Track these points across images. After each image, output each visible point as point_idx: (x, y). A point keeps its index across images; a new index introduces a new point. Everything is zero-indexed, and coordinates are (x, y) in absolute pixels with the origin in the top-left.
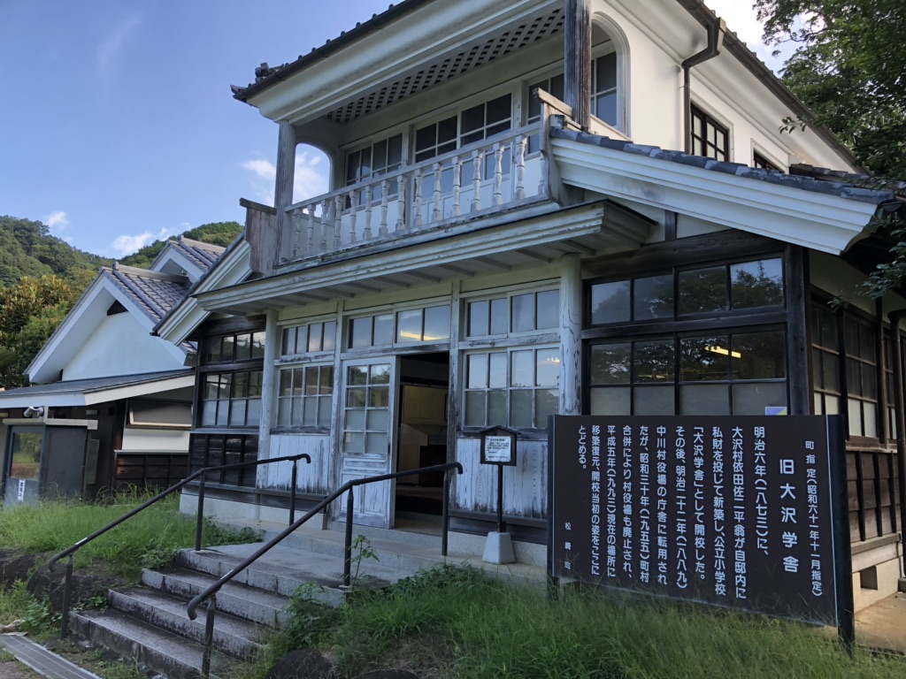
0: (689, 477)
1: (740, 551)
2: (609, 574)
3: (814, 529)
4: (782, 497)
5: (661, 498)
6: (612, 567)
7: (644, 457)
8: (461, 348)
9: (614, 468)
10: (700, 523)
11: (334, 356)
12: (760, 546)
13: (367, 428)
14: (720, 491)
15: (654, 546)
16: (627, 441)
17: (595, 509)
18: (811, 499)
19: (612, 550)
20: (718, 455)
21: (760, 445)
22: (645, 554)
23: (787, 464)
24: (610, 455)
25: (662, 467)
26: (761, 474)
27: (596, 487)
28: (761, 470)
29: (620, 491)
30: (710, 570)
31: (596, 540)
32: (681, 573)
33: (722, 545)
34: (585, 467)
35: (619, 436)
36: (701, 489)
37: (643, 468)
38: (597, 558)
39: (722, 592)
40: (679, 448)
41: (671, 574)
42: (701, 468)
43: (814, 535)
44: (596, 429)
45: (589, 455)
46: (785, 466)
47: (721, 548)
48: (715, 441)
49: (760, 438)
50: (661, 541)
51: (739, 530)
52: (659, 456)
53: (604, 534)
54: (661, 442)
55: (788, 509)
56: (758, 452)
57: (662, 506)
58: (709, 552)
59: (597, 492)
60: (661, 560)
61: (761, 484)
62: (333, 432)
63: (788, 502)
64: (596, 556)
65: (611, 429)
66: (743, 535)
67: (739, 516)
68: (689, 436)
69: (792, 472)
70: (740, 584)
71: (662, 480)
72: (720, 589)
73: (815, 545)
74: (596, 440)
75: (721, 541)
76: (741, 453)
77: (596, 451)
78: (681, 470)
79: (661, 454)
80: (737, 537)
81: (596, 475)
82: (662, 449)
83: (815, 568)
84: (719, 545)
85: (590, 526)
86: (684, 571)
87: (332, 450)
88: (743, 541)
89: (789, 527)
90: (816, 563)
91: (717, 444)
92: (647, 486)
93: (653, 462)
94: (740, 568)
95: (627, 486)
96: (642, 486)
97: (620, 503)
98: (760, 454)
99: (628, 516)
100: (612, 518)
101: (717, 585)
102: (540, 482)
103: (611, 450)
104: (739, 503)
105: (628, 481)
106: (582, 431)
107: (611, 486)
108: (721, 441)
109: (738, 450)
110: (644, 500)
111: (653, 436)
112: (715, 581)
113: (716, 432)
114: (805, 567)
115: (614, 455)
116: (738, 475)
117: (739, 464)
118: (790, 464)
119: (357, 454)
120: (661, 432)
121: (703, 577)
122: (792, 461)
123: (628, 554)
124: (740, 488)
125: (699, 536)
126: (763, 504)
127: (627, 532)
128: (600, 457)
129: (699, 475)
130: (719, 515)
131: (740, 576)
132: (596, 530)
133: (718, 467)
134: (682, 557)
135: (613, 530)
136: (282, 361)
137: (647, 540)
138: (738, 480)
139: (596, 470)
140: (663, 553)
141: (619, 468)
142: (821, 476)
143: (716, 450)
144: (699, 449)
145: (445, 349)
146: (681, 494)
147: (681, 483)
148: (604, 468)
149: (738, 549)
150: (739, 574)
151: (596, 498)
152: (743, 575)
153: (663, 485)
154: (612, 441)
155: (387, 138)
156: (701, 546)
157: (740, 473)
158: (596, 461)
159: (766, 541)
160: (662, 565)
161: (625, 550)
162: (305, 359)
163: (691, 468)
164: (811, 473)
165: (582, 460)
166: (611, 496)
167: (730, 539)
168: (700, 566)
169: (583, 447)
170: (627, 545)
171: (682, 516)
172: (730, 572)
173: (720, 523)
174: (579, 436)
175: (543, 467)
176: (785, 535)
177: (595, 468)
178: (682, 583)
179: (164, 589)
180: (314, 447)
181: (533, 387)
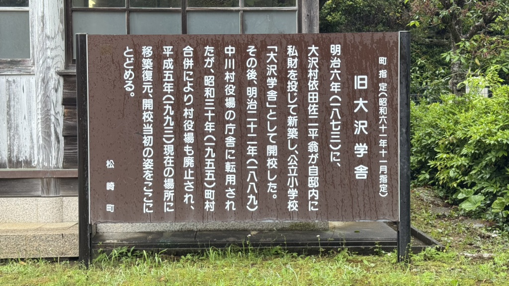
1: (313, 167)
2: (166, 210)
3: (383, 138)
4: (355, 111)
5: (228, 122)
6: (170, 201)
7: (209, 80)
9: (171, 93)
10: (272, 144)
12: (332, 159)
14: (295, 110)
15: (220, 173)
16: (188, 63)
17: (148, 141)
18: (382, 110)
19: (169, 184)
20: (292, 74)
21: (336, 63)
22: (210, 183)
23: (361, 79)
24: (166, 80)
25: (230, 90)
26: (336, 90)
27: (147, 116)
28: (336, 87)
29: (179, 120)
30: (283, 189)
31: (148, 175)
32: (251, 197)
33: (295, 163)
34: (132, 95)
35: (178, 58)
36: (274, 109)
37: (208, 92)
38: (151, 195)
39: (295, 208)
40: (251, 68)
41: (241, 199)
42: (275, 89)
43: (383, 143)
44: (147, 51)
45: (138, 81)
46: (359, 82)
47: (295, 165)
48: (290, 60)
49: (336, 55)
50: (230, 167)
51: (313, 146)
52: (227, 78)
53: (159, 167)
54: (230, 63)
55: (360, 122)
56: (333, 69)
57: (230, 130)
58: (282, 172)
59: (149, 123)
60: (229, 186)
61: (335, 101)
63: (361, 115)
64: (149, 192)
65: (168, 50)
66: (316, 151)
67: (313, 133)
68: (261, 55)
69: (366, 87)
70: (313, 199)
71: (230, 103)
72: (293, 206)
73: (383, 152)
74: (147, 64)
75: (294, 159)
76: (317, 71)
77: (148, 75)
78: (252, 92)
79: (229, 76)
80: (310, 154)
81: (148, 104)
82: (230, 70)
83: (383, 173)
84: (293, 163)
85: (141, 160)
86: (254, 194)
88: (316, 156)
89: (361, 139)
90: (383, 168)
91: (292, 63)
92: (213, 111)
93: (220, 85)
94: (313, 182)
95: (188, 112)
96: (207, 111)
97: (179, 131)
98: (336, 71)
99: (190, 145)
100: (169, 149)
101: (290, 203)
102: (5, 125)
103: (167, 74)
104: (313, 121)
105: (189, 107)
106: (127, 53)
107: (168, 113)
108: (296, 60)
109: (314, 68)
110: (209, 126)
111: (220, 56)
112: (288, 199)
113: (291, 50)
114: (373, 175)
115: (172, 80)
116: (313, 93)
117: (314, 82)
118: (363, 79)
120: (230, 53)
121: (275, 197)
122: (366, 77)
123: (189, 186)
124: (314, 106)
125: (272, 157)
126: (336, 119)
127: (189, 161)
128: (153, 83)
129: (272, 95)
130: (293, 133)
131: (313, 191)
132: (148, 164)
133: (292, 86)
134: (252, 180)
135: (171, 161)
137: (213, 168)
138: (313, 97)
139: (148, 97)
140: (231, 179)
141: (178, 93)
142: (391, 90)
143: (290, 69)
144: (272, 69)
146: (252, 116)
147: (252, 105)
148: (158, 94)
149: (311, 165)
150: (311, 189)
151: (148, 129)
152: (315, 189)
153: (231, 109)
154: (168, 64)
156: (274, 166)
157: (315, 91)
158: (147, 87)
159: (338, 154)
160: (231, 192)
161: (186, 181)
163: (263, 89)
164: (383, 86)
165: (129, 87)
166: (168, 125)
167: (304, 156)
168: (272, 186)
169: (130, 72)
170: (188, 176)
171: (252, 139)
172: (303, 187)
173: (293, 142)
174: (124, 59)
175: (9, 107)
176: (357, 147)
177: (147, 96)
178: (252, 206)
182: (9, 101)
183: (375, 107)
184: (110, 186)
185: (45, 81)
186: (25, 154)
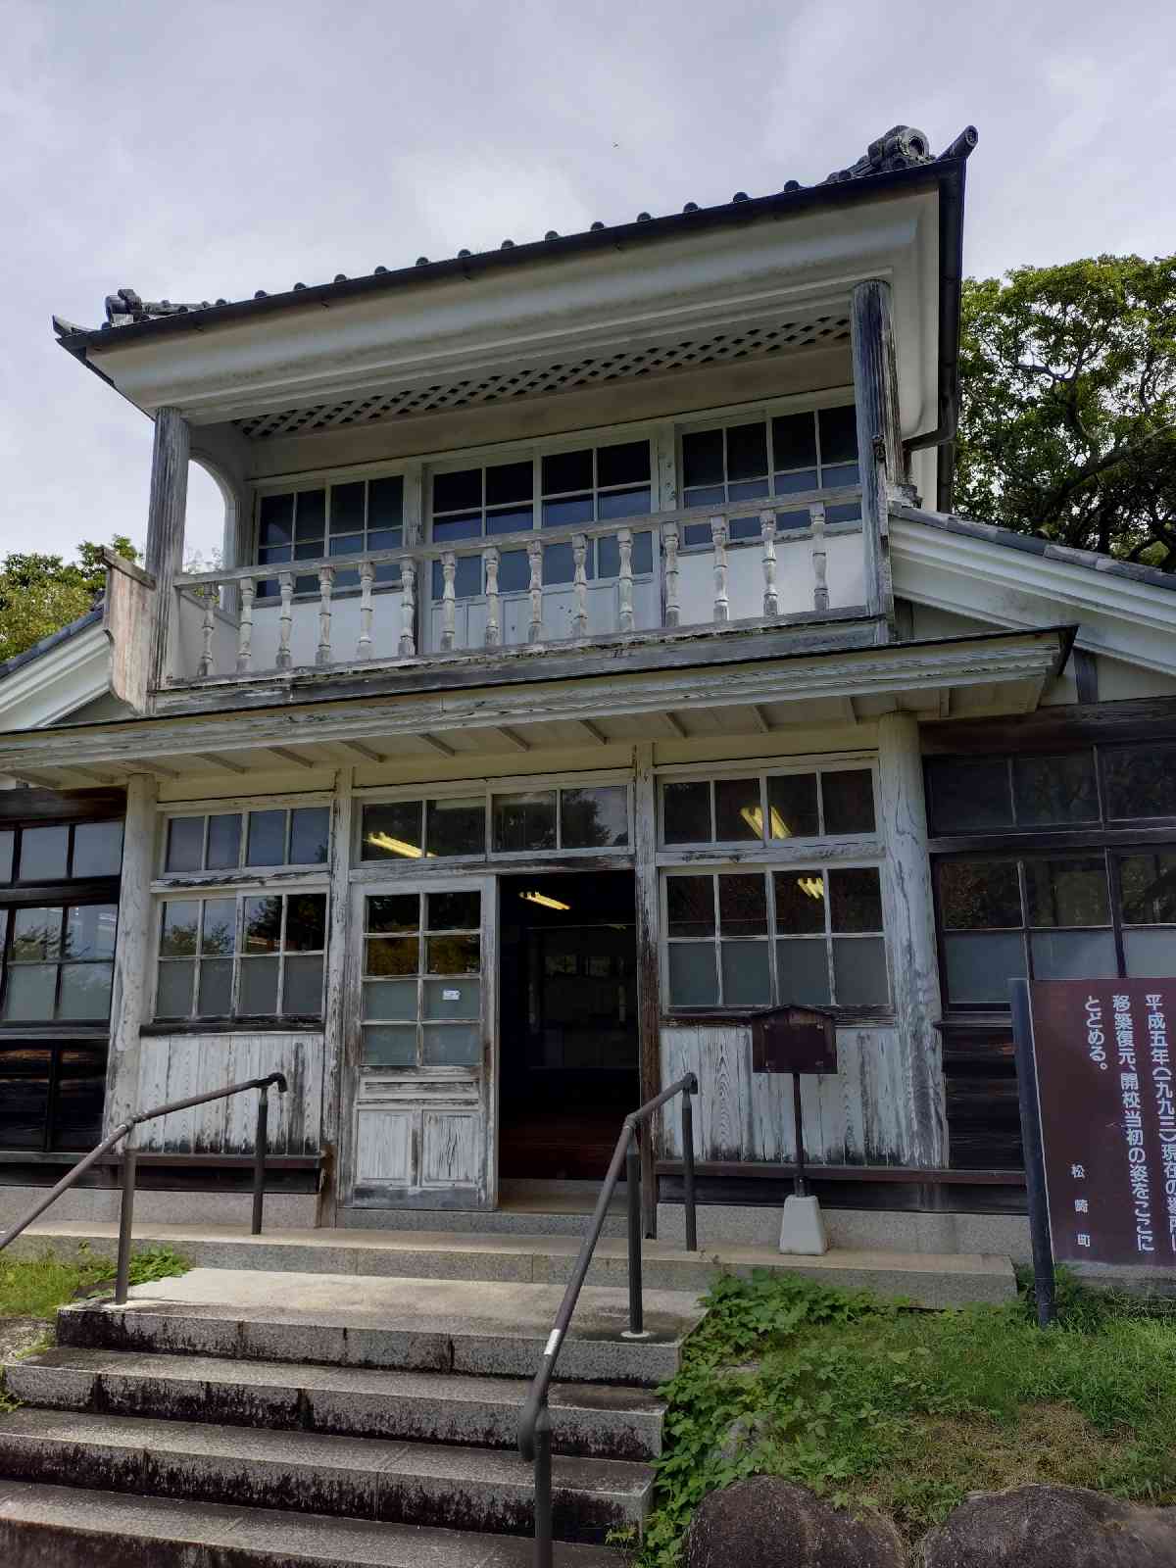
8: (663, 863)
9: (1166, 1065)
11: (331, 873)
13: (427, 1015)
17: (1135, 1137)
24: (1156, 1044)
27: (1131, 1099)
31: (1140, 1190)
34: (1104, 1066)
38: (1147, 1222)
44: (1121, 1002)
45: (1111, 1046)
53: (1156, 1179)
59: (1135, 1110)
62: (332, 1027)
64: (1145, 1218)
65: (1154, 1001)
74: (1123, 1021)
77: (1125, 1038)
81: (1129, 1080)
85: (1125, 1166)
87: (333, 1063)
100: (1170, 1151)
102: (859, 1100)
103: (1156, 1036)
106: (1092, 1006)
107: (1164, 1095)
115: (1164, 1044)
119: (399, 1069)
128: (1135, 1049)
132: (1139, 1174)
136: (176, 883)
139: (1131, 1071)
145: (625, 865)
148: (1144, 1066)
151: (1134, 1119)
154: (1156, 1020)
155: (366, 478)
158: (1127, 1056)
162: (246, 879)
165: (1097, 1055)
166: (1166, 1113)
169: (1097, 1032)
174: (1087, 1015)
175: (863, 1073)
177: (1126, 1068)
179: (100, 1403)
180: (276, 1058)
181: (828, 934)
182: (863, 1065)
184: (1081, 1205)
185: (917, 1037)
186: (890, 1145)
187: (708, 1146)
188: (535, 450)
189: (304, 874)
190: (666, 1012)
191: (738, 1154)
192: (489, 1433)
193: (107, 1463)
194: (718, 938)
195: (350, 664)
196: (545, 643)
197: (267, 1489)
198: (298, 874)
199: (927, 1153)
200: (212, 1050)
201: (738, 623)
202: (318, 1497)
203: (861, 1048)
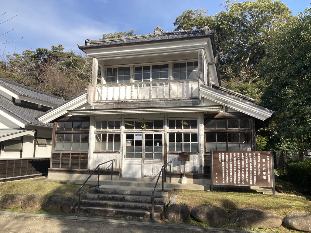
0: (245, 163)
1: (255, 176)
2: (227, 183)
5: (238, 167)
6: (228, 181)
7: (235, 159)
8: (168, 131)
9: (228, 161)
10: (247, 171)
11: (121, 131)
12: (259, 175)
13: (135, 151)
14: (251, 165)
15: (237, 176)
16: (231, 156)
17: (223, 170)
18: (268, 166)
19: (227, 178)
21: (259, 157)
22: (235, 178)
25: (239, 161)
27: (223, 165)
28: (259, 161)
30: (249, 180)
31: (223, 176)
32: (243, 181)
35: (229, 155)
36: (247, 165)
37: (234, 161)
40: (242, 157)
41: (241, 181)
43: (269, 172)
44: (223, 154)
49: (259, 155)
50: (239, 175)
51: (255, 172)
52: (238, 159)
53: (225, 175)
54: (238, 156)
58: (249, 177)
61: (259, 164)
62: (121, 153)
63: (264, 167)
64: (224, 179)
65: (227, 154)
67: (255, 170)
68: (244, 155)
69: (265, 161)
70: (255, 182)
71: (239, 163)
73: (269, 174)
74: (223, 156)
76: (255, 158)
77: (223, 158)
78: (243, 161)
81: (223, 163)
83: (269, 178)
84: (251, 175)
85: (222, 173)
88: (256, 174)
89: (264, 171)
92: (235, 165)
94: (255, 179)
95: (231, 165)
97: (229, 168)
99: (231, 171)
100: (227, 171)
101: (251, 183)
104: (255, 167)
107: (227, 165)
108: (251, 156)
110: (235, 168)
113: (250, 154)
114: (267, 178)
115: (228, 159)
117: (255, 160)
120: (238, 154)
121: (248, 181)
122: (265, 159)
123: (231, 178)
124: (255, 165)
125: (247, 174)
126: (259, 167)
127: (231, 174)
129: (247, 162)
133: (251, 161)
134: (243, 178)
135: (228, 174)
138: (255, 163)
140: (239, 178)
143: (250, 158)
144: (247, 158)
145: (163, 132)
146: (243, 166)
147: (243, 164)
148: (225, 161)
151: (223, 168)
153: (239, 165)
154: (227, 156)
155: (124, 67)
158: (223, 160)
160: (239, 180)
163: (245, 161)
164: (268, 161)
165: (220, 160)
166: (227, 167)
167: (253, 174)
168: (247, 179)
169: (220, 157)
170: (231, 177)
171: (243, 170)
172: (253, 180)
173: (251, 171)
174: (219, 155)
176: (263, 172)
178: (243, 183)
179: (99, 198)
180: (113, 157)
181: (190, 142)
183: (266, 165)
184: (217, 178)
185: (201, 157)
186: (197, 170)
187: (173, 170)
188: (151, 64)
189: (117, 131)
190: (168, 152)
191: (177, 171)
192: (146, 201)
193: (102, 204)
194: (175, 142)
195: (123, 100)
196: (152, 99)
197: (121, 206)
198: (116, 131)
199: (201, 172)
200: (104, 156)
201: (180, 98)
202: (127, 207)
203: (194, 157)
